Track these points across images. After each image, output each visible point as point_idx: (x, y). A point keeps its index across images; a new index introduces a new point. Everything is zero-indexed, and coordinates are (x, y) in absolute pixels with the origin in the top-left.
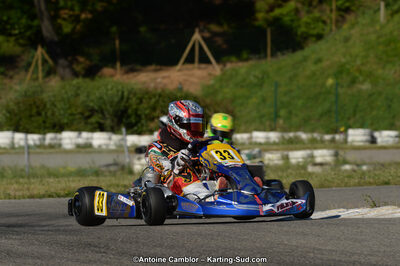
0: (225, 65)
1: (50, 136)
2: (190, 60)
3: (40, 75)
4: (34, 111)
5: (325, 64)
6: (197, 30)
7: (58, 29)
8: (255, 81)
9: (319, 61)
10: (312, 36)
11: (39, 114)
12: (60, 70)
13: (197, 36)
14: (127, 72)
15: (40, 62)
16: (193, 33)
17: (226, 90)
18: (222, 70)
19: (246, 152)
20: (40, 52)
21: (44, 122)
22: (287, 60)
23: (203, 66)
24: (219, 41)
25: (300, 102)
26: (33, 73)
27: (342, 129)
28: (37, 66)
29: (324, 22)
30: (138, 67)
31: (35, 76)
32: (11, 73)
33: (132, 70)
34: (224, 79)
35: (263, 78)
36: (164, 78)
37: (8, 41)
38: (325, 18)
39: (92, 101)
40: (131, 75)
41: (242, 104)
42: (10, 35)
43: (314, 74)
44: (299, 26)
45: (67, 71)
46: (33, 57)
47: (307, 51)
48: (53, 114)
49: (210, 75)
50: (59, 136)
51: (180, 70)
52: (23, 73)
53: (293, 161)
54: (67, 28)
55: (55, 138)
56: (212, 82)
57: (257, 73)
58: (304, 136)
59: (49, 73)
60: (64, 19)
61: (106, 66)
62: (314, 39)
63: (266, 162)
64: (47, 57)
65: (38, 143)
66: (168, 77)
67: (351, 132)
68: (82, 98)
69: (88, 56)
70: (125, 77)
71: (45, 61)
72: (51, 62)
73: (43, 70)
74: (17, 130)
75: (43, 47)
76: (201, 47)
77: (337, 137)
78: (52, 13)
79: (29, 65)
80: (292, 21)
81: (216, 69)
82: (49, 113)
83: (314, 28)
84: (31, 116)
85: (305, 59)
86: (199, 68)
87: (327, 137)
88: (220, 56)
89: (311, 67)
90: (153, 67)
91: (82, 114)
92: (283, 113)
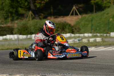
0: (82, 16)
1: (29, 36)
2: (72, 14)
3: (31, 19)
4: (25, 29)
5: (109, 15)
6: (74, 6)
7: (35, 6)
8: (90, 20)
9: (108, 14)
10: (107, 7)
11: (27, 30)
12: (36, 18)
13: (74, 8)
14: (55, 18)
15: (30, 16)
16: (73, 7)
17: (82, 22)
18: (81, 17)
19: (78, 39)
20: (30, 13)
21: (28, 32)
22: (99, 14)
23: (76, 16)
24: (81, 9)
25: (103, 25)
26: (29, 18)
27: (109, 33)
28: (29, 17)
29: (110, 3)
30: (58, 16)
31: (29, 19)
32: (23, 18)
33: (56, 17)
34: (82, 20)
35: (92, 19)
36: (65, 19)
37: (22, 10)
38: (110, 2)
39: (41, 26)
40: (56, 19)
41: (86, 26)
42: (22, 8)
43: (106, 17)
44: (103, 4)
45: (38, 18)
46: (28, 14)
47: (105, 11)
48: (30, 30)
49: (78, 18)
50: (31, 36)
51: (70, 17)
52: (26, 19)
53: (91, 41)
54: (38, 6)
55: (30, 36)
56: (78, 20)
57: (91, 17)
58: (98, 35)
59: (33, 18)
60: (37, 3)
61: (49, 16)
62: (107, 8)
63: (83, 42)
64: (32, 14)
65: (25, 38)
66: (66, 19)
67: (111, 33)
68: (38, 25)
69: (44, 14)
70: (54, 19)
71: (32, 15)
72: (33, 15)
73: (31, 18)
74: (20, 34)
75: (31, 11)
76: (75, 11)
77: (108, 35)
78: (34, 2)
79: (27, 16)
80: (101, 3)
81: (80, 17)
82: (29, 30)
83: (108, 5)
84: (24, 30)
85: (104, 13)
86: (75, 17)
87: (105, 35)
88: (81, 13)
89: (106, 15)
90: (62, 16)
91: (38, 29)
92: (98, 29)
